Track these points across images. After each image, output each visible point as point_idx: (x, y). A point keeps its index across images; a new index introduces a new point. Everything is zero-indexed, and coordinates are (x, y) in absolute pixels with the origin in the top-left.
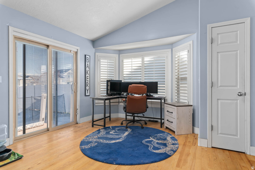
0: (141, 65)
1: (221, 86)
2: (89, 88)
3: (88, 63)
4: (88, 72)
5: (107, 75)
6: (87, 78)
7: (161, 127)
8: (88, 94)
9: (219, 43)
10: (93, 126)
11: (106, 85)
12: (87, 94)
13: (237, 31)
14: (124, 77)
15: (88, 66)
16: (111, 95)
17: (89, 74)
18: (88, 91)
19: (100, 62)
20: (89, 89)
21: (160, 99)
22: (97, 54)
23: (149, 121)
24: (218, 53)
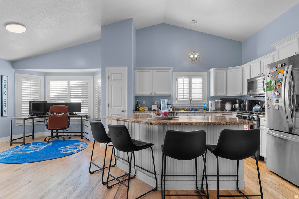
0: (67, 88)
1: (113, 107)
2: (7, 108)
3: (5, 84)
4: (6, 93)
5: (30, 96)
6: (4, 99)
7: (82, 139)
8: (6, 115)
9: (112, 79)
10: (11, 145)
11: (28, 105)
12: (4, 115)
13: (121, 73)
14: (50, 97)
15: (5, 87)
16: (34, 115)
17: (7, 94)
18: (5, 112)
19: (22, 83)
20: (7, 110)
21: (81, 116)
22: (17, 74)
23: (75, 136)
24: (112, 85)
